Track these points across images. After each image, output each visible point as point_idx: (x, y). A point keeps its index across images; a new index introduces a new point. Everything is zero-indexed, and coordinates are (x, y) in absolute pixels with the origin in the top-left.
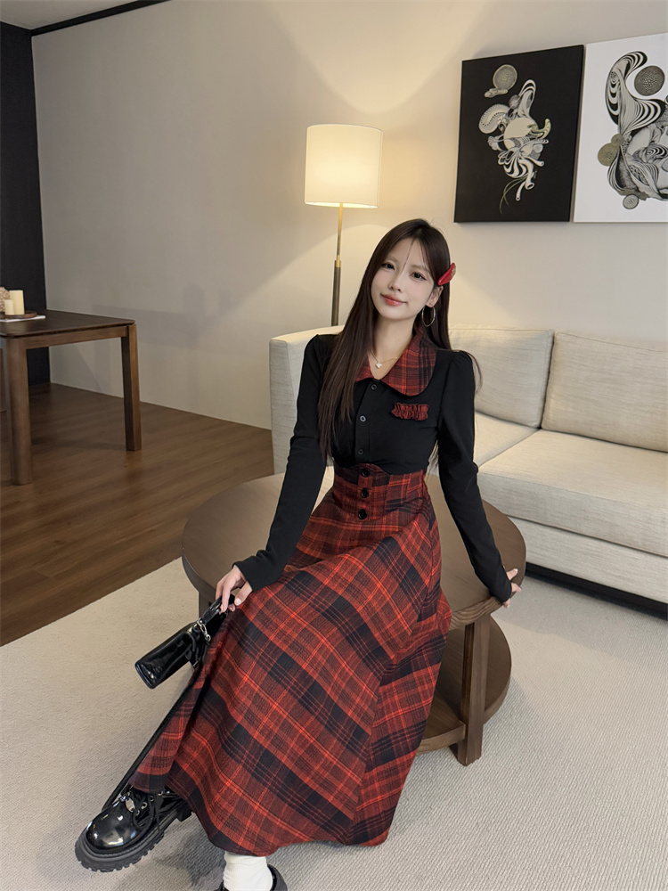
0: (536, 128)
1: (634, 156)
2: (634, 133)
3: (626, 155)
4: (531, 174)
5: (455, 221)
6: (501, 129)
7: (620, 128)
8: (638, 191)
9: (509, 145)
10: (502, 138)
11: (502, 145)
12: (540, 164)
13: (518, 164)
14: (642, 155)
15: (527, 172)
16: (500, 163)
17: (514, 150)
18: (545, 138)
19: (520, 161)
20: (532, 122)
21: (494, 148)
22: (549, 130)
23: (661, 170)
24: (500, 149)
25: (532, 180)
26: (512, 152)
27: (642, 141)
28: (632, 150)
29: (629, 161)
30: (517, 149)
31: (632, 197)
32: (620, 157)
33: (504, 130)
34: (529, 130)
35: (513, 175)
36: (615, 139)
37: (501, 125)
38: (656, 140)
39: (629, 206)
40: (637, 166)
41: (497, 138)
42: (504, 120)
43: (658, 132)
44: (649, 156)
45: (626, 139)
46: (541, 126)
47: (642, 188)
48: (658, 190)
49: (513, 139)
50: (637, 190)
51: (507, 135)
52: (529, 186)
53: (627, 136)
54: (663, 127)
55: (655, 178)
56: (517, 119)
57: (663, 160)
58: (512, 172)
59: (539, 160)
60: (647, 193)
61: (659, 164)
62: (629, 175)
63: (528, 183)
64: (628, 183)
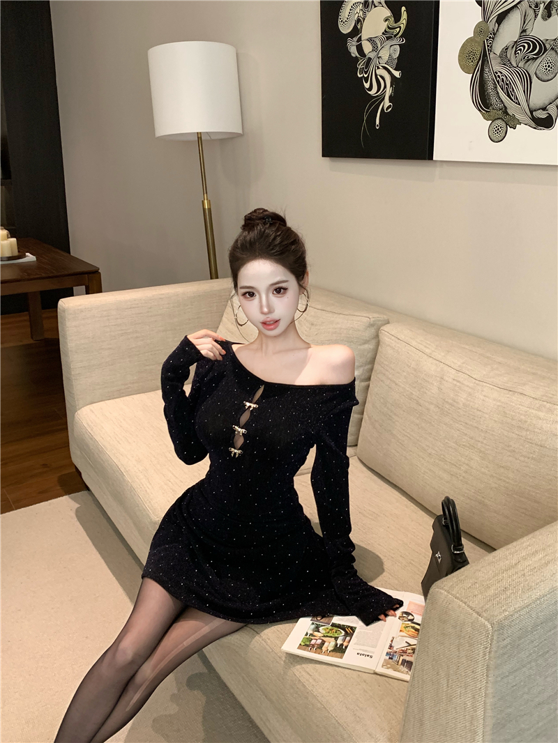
0: (392, 23)
1: (500, 57)
2: (501, 18)
3: (492, 54)
4: (389, 91)
5: (324, 155)
6: (359, 27)
7: (484, 11)
8: (508, 114)
9: (367, 47)
10: (360, 39)
11: (360, 48)
12: (397, 74)
13: (376, 75)
14: (511, 53)
15: (385, 87)
16: (359, 76)
17: (372, 55)
18: (401, 37)
19: (378, 73)
20: (387, 13)
21: (353, 55)
22: (405, 22)
23: (534, 79)
24: (358, 56)
25: (390, 97)
26: (370, 59)
27: (509, 32)
28: (498, 47)
29: (495, 65)
30: (375, 53)
31: (499, 122)
32: (484, 58)
33: (362, 27)
34: (384, 26)
35: (372, 92)
36: (479, 30)
37: (358, 21)
38: (529, 27)
39: (497, 137)
40: (504, 72)
41: (355, 39)
42: (361, 13)
43: (531, 13)
44: (520, 55)
45: (491, 29)
46: (397, 18)
47: (512, 108)
48: (531, 112)
49: (370, 40)
50: (506, 112)
51: (365, 35)
52: (387, 109)
53: (492, 25)
54: (537, 6)
55: (527, 92)
56: (374, 10)
57: (538, 61)
58: (370, 88)
59: (396, 69)
60: (517, 116)
61: (533, 68)
62: (496, 87)
63: (387, 103)
64: (494, 100)
